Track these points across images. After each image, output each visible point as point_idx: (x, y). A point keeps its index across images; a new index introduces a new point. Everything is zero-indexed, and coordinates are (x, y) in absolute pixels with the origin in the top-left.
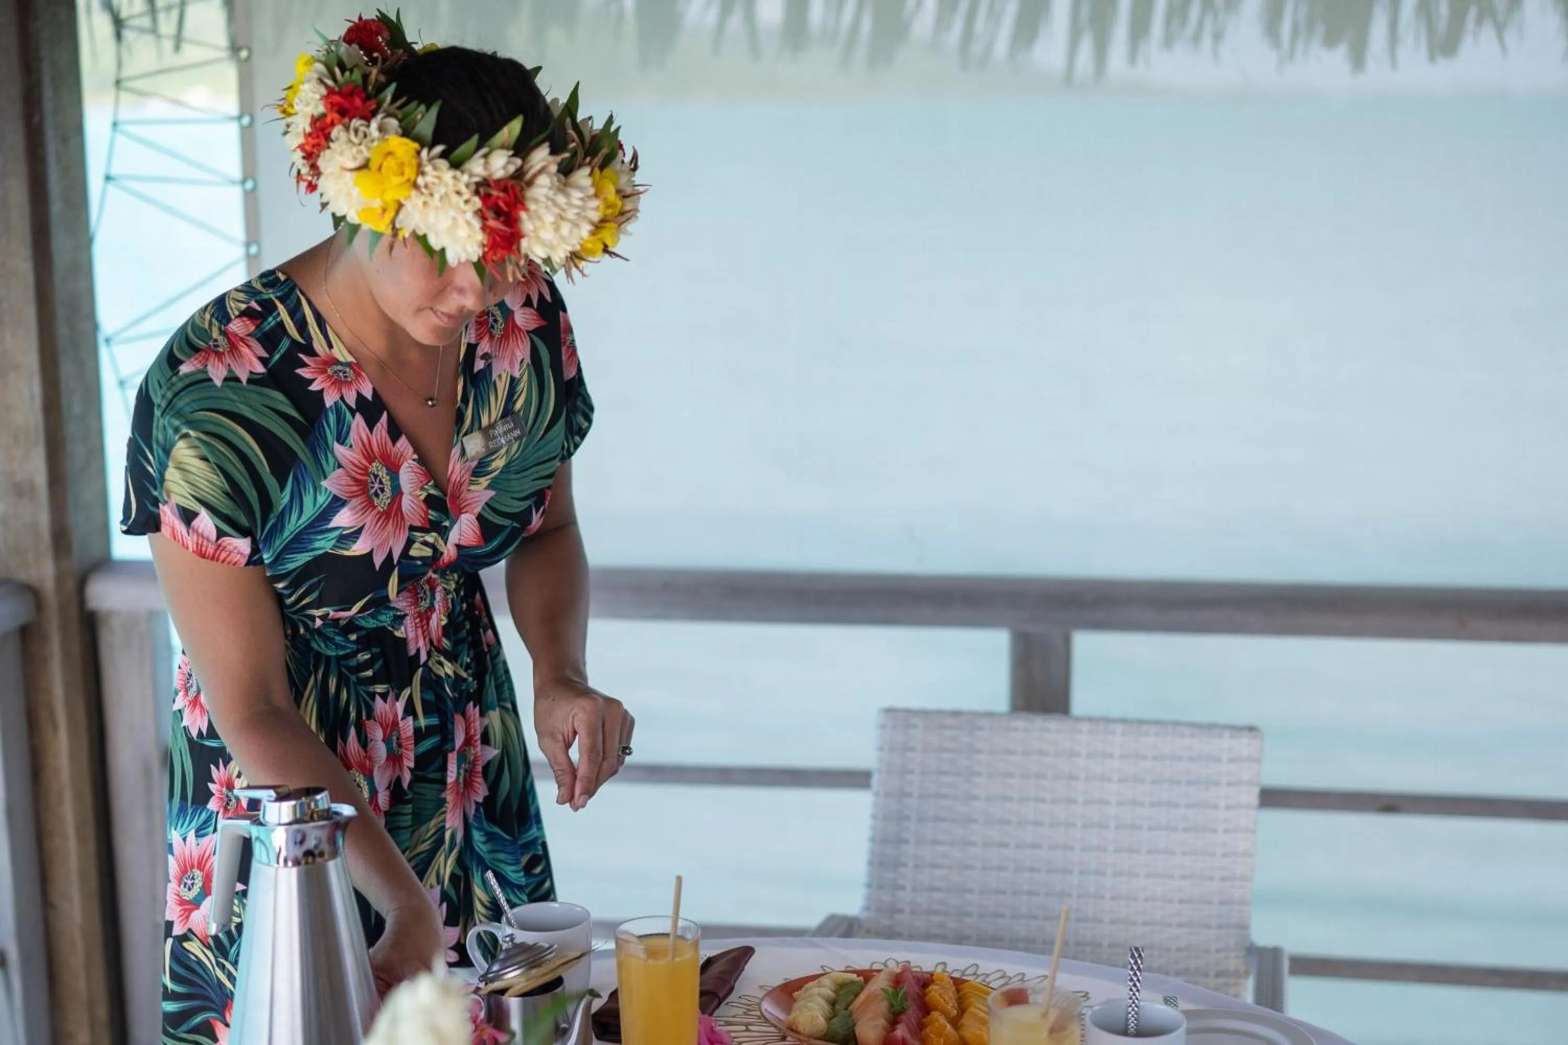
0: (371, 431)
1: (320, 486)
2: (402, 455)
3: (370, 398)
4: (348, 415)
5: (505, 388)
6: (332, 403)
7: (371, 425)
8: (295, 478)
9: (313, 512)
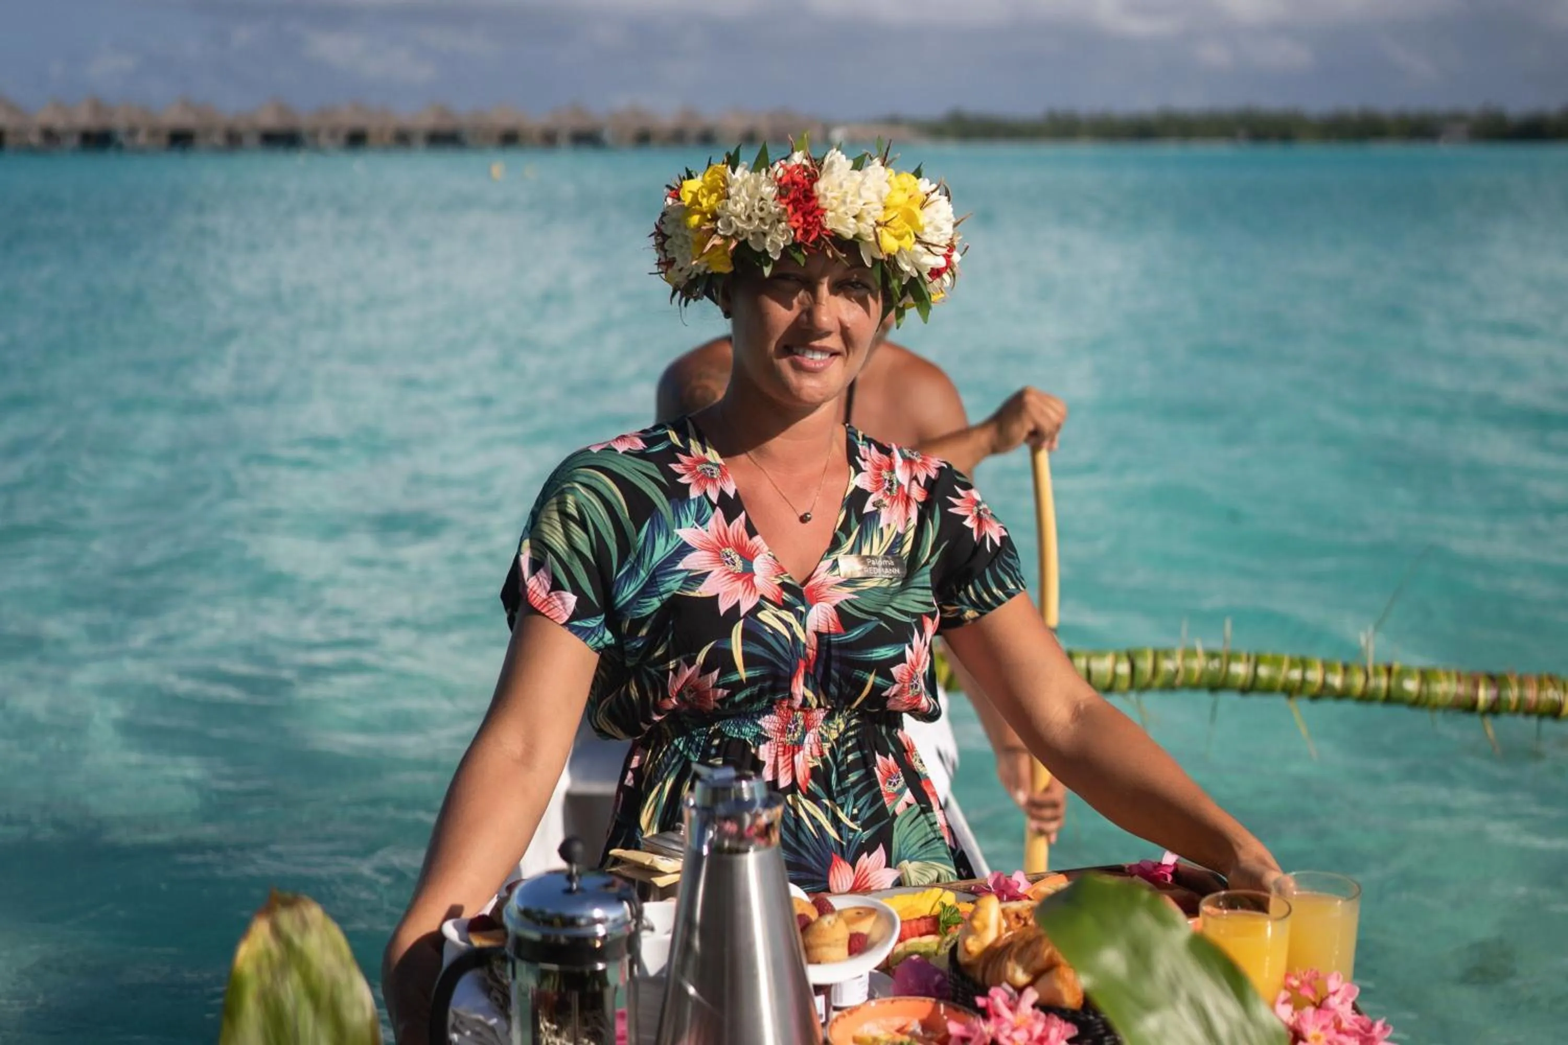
0: (729, 525)
1: (673, 533)
2: (758, 548)
3: (732, 496)
4: (709, 510)
5: (890, 537)
6: (696, 497)
7: (729, 519)
8: (652, 524)
9: (663, 555)
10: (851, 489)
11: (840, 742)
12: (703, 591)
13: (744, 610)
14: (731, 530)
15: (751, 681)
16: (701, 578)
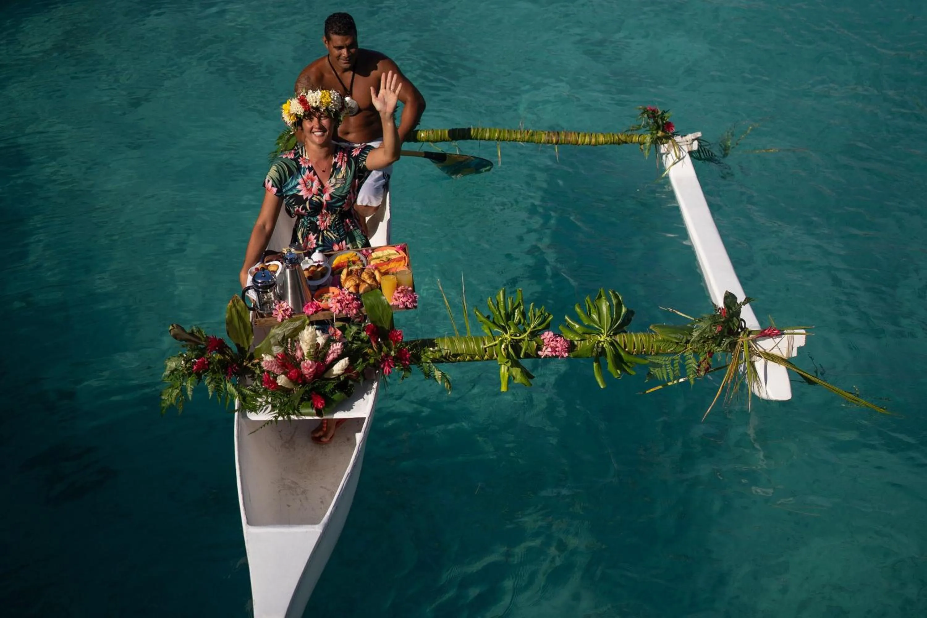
1: (297, 180)
3: (311, 167)
4: (306, 169)
6: (303, 167)
8: (293, 177)
9: (294, 185)
10: (333, 163)
11: (334, 219)
12: (301, 194)
13: (309, 198)
14: (310, 175)
15: (312, 212)
16: (300, 191)
